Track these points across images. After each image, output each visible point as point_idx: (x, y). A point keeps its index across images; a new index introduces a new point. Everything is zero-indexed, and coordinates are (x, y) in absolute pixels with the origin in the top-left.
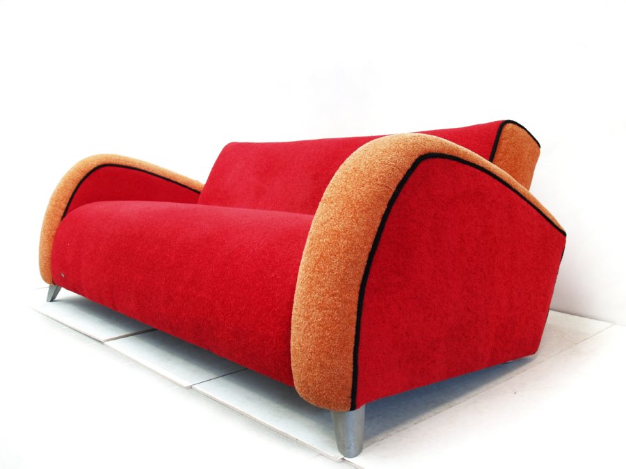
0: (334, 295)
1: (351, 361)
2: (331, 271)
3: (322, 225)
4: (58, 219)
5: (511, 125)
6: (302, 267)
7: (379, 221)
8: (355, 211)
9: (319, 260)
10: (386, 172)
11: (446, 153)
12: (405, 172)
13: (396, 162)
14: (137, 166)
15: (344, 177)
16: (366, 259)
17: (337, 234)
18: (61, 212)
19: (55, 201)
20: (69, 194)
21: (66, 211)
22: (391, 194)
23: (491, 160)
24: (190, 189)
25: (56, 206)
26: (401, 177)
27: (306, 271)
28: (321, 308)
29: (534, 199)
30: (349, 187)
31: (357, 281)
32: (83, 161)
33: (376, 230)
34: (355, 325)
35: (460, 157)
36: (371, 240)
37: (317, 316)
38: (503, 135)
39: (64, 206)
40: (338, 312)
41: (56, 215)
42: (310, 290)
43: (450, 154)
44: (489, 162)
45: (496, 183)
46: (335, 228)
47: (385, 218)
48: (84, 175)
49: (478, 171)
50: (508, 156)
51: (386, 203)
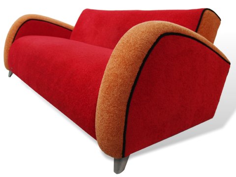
0: (114, 107)
1: (122, 138)
2: (113, 94)
3: (110, 69)
4: (11, 43)
5: (208, 11)
6: (100, 89)
7: (138, 70)
8: (126, 65)
9: (108, 88)
10: (143, 44)
11: (175, 32)
12: (152, 44)
13: (148, 39)
14: (45, 20)
15: (122, 45)
16: (131, 89)
17: (117, 76)
18: (12, 40)
19: (9, 35)
20: (15, 32)
21: (14, 40)
22: (145, 56)
23: (196, 31)
24: (68, 29)
25: (9, 37)
26: (150, 46)
27: (102, 92)
28: (108, 112)
29: (217, 49)
30: (124, 51)
31: (126, 101)
32: (21, 18)
33: (136, 74)
34: (124, 121)
35: (182, 33)
36: (133, 80)
37: (106, 116)
38: (204, 16)
39: (13, 37)
40: (116, 115)
41: (10, 42)
42: (103, 102)
43: (177, 32)
44: (195, 33)
45: (199, 44)
46: (116, 72)
47: (141, 68)
48: (21, 24)
49: (190, 39)
50: (205, 26)
51: (142, 61)
